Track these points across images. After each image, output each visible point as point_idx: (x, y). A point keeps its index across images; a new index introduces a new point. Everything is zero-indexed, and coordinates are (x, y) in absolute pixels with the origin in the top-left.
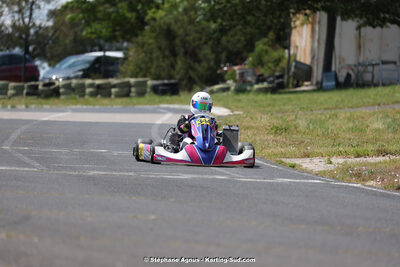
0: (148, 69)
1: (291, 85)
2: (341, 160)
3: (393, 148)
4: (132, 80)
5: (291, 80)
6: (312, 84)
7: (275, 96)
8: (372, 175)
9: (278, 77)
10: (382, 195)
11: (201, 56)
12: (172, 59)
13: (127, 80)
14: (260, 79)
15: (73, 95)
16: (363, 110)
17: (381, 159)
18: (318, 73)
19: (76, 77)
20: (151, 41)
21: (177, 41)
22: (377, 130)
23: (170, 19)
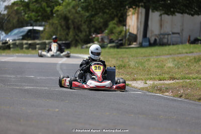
1: (126, 44)
2: (151, 82)
3: (178, 76)
4: (47, 41)
5: (127, 42)
6: (137, 44)
7: (119, 50)
8: (167, 90)
9: (120, 40)
10: (172, 100)
11: (82, 29)
12: (67, 31)
13: (44, 41)
14: (111, 41)
15: (17, 48)
16: (163, 57)
17: (172, 82)
18: (140, 38)
19: (19, 40)
20: (57, 22)
21: (70, 21)
22: (170, 67)
23: (66, 11)
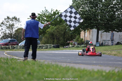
0: (48, 42)
13: (47, 45)
23: (52, 31)
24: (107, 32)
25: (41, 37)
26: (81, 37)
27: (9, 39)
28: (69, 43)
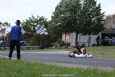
6: (70, 47)
13: (33, 46)
24: (84, 35)
25: (28, 40)
26: (63, 40)
27: (2, 41)
28: (53, 44)
